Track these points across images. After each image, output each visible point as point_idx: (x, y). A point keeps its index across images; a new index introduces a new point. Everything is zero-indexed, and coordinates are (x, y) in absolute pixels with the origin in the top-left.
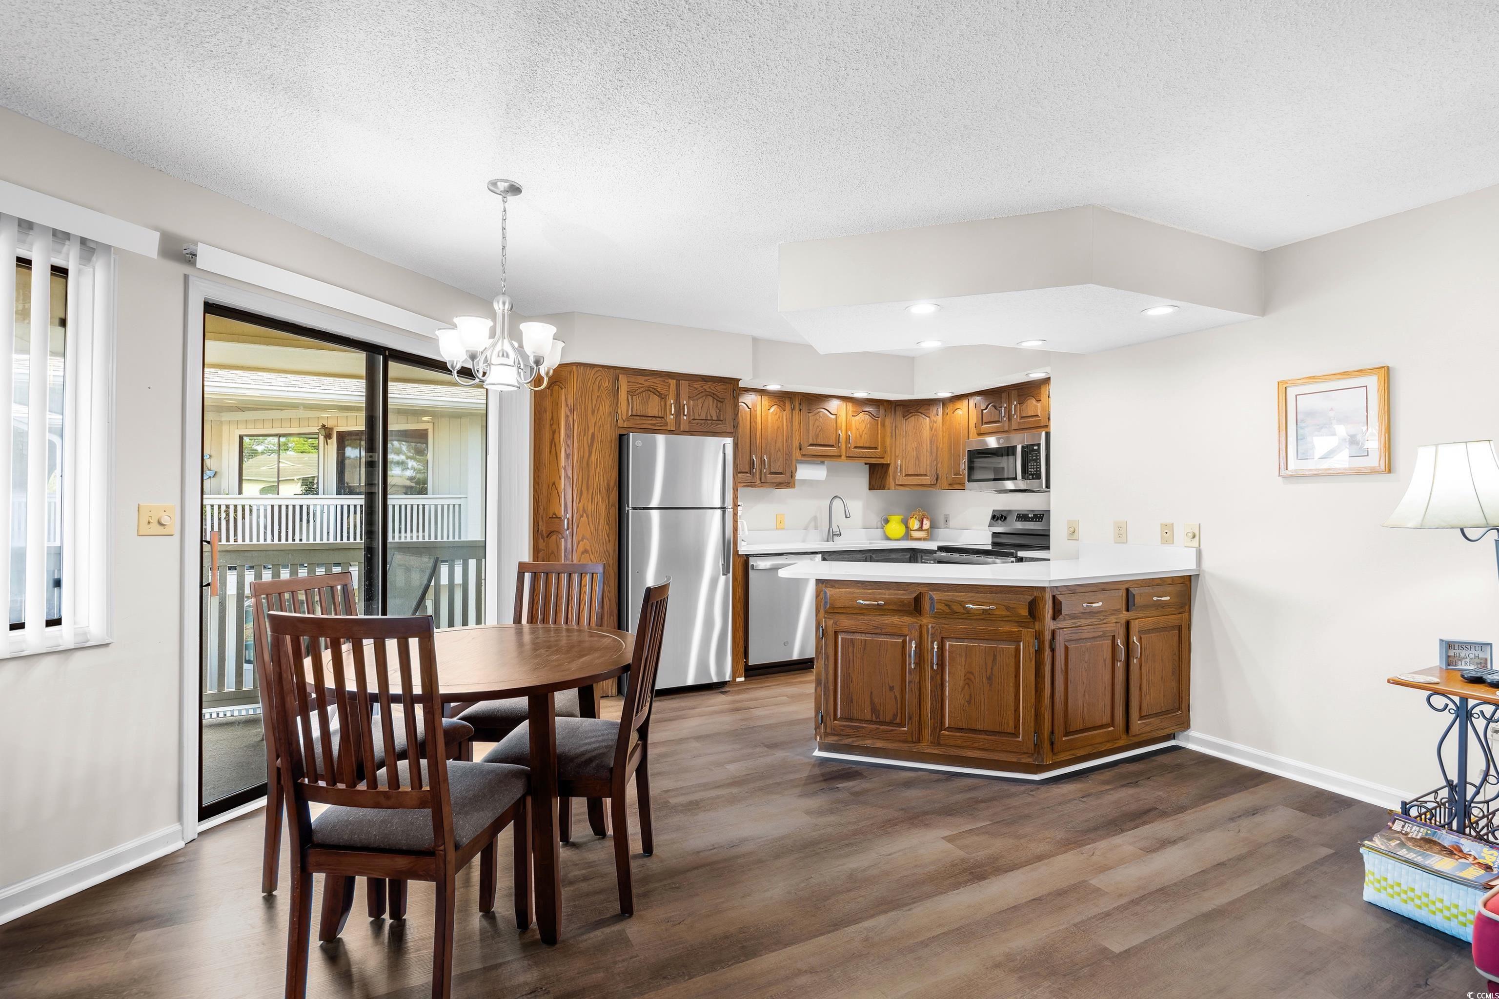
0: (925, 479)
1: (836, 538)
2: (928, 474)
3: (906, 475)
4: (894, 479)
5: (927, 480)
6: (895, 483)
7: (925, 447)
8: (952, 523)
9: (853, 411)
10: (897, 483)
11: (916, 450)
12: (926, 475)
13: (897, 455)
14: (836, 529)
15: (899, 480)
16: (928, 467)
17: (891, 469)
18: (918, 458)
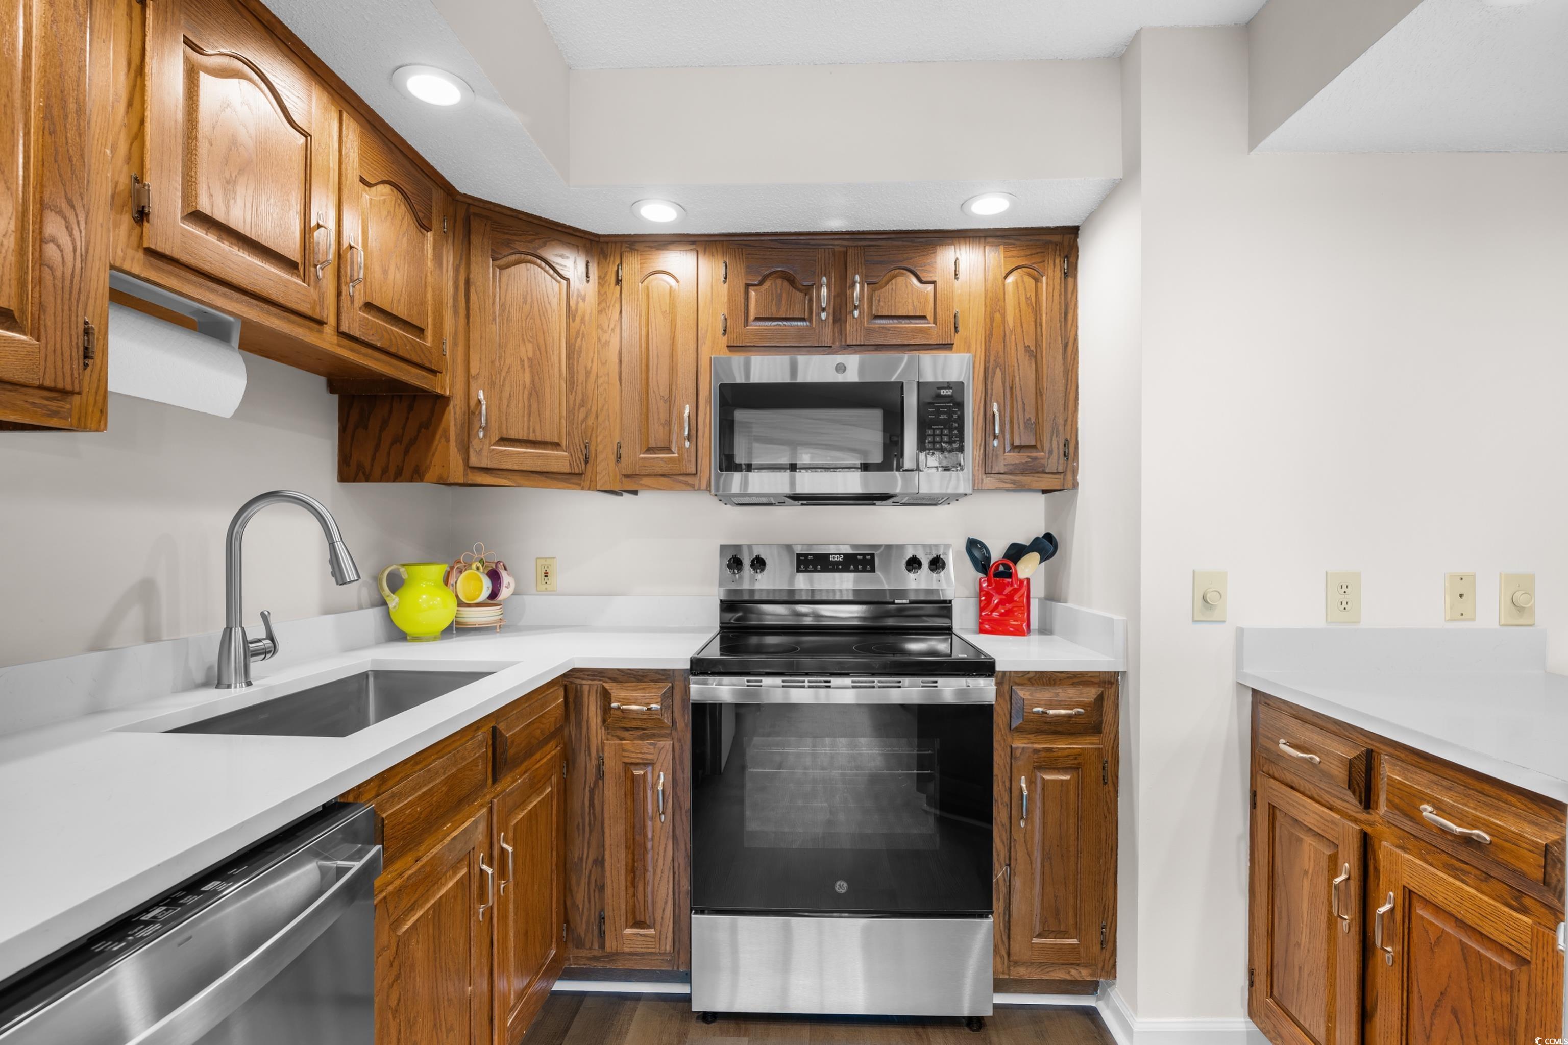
0: (557, 458)
1: (256, 665)
2: (564, 443)
3: (505, 440)
4: (465, 449)
5: (558, 460)
6: (466, 460)
7: (557, 361)
8: (559, 580)
9: (362, 157)
10: (474, 461)
11: (531, 366)
12: (556, 445)
13: (473, 372)
14: (256, 630)
15: (479, 453)
16: (564, 422)
17: (453, 416)
18: (535, 392)
